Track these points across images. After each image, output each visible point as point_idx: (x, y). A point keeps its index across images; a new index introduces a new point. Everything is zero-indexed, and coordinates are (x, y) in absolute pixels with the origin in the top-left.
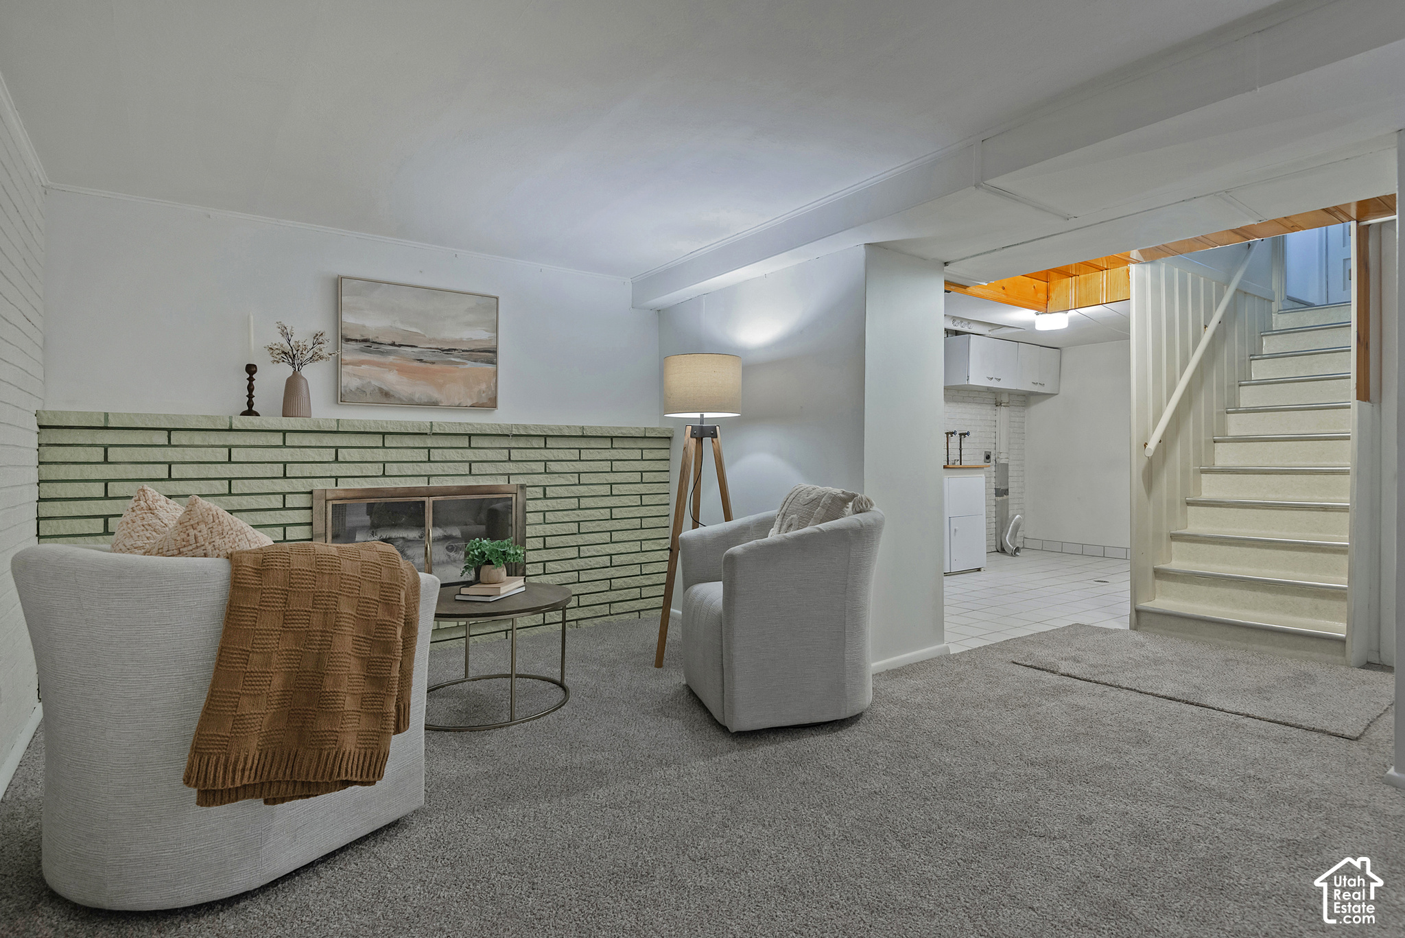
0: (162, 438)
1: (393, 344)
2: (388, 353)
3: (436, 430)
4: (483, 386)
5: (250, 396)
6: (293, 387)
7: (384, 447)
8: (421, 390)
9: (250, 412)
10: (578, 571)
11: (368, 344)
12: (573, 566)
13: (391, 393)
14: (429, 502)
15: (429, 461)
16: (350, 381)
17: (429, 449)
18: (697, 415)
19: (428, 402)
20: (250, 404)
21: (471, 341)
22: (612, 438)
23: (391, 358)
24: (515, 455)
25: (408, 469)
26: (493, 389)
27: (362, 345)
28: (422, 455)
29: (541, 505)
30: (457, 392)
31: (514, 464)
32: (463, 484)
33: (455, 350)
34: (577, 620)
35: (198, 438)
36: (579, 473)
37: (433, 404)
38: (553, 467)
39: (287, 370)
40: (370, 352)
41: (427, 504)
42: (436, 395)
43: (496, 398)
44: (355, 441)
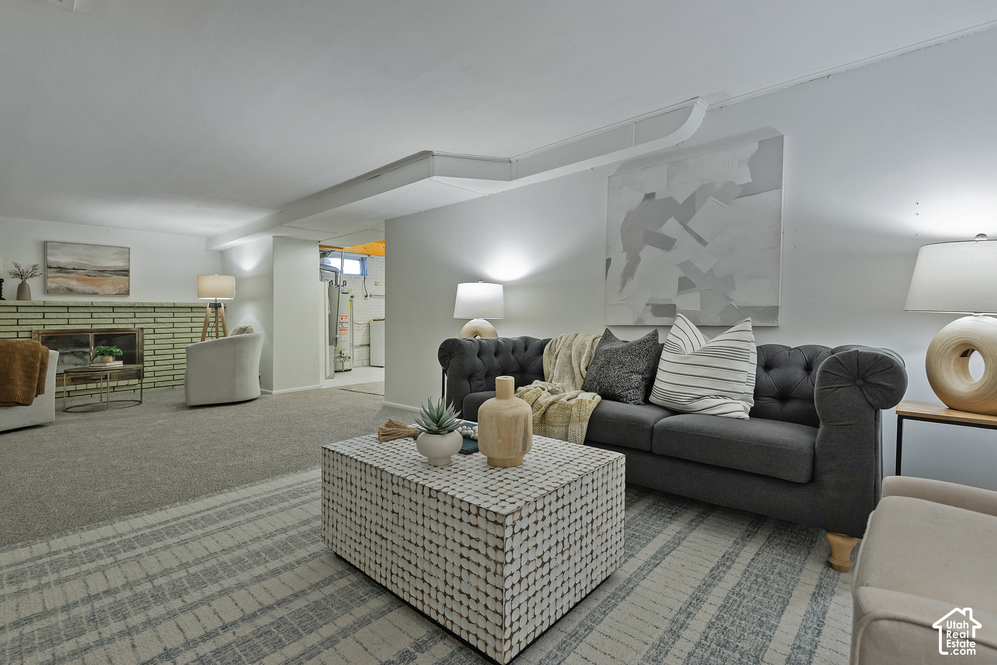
1: (74, 269)
2: (71, 273)
3: (94, 305)
4: (122, 286)
6: (22, 288)
7: (68, 313)
8: (88, 288)
10: (173, 365)
11: (61, 269)
12: (170, 363)
13: (73, 289)
14: (92, 335)
15: (92, 318)
16: (51, 285)
17: (92, 313)
18: (214, 299)
19: (91, 293)
21: (115, 267)
22: (192, 308)
23: (73, 275)
24: (137, 315)
25: (81, 322)
26: (128, 287)
27: (58, 270)
28: (89, 315)
29: (152, 336)
30: (108, 288)
31: (137, 319)
32: (110, 327)
33: (106, 271)
34: (173, 386)
36: (173, 323)
37: (95, 294)
38: (158, 320)
39: (19, 281)
40: (62, 273)
41: (90, 336)
42: (96, 290)
43: (129, 291)
44: (53, 310)
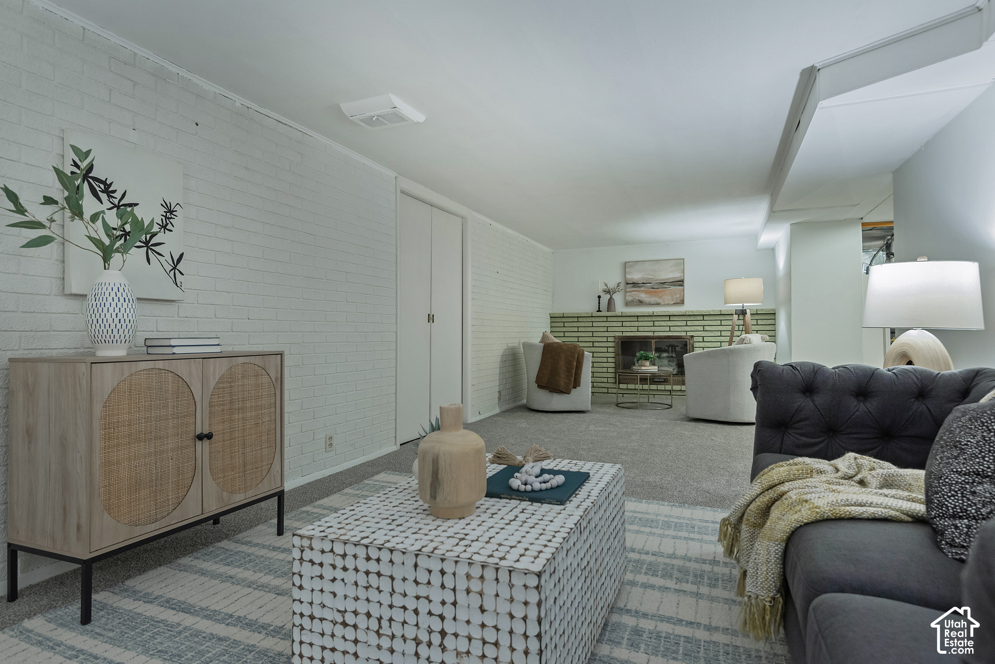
0: (576, 320)
1: (643, 283)
2: (642, 287)
3: (655, 314)
4: (678, 296)
5: (599, 306)
6: (610, 302)
7: (638, 321)
8: (653, 300)
9: (599, 311)
11: (635, 284)
13: (643, 301)
14: (653, 341)
15: (654, 326)
16: (629, 298)
17: (654, 321)
19: (655, 304)
20: (599, 308)
21: (673, 278)
23: (642, 289)
24: (689, 323)
25: (646, 329)
26: (682, 296)
27: (633, 285)
28: (651, 324)
29: (701, 344)
30: (667, 298)
31: (689, 327)
32: (667, 335)
33: (666, 282)
35: (584, 320)
36: (721, 331)
37: (658, 304)
38: (707, 328)
39: (608, 296)
40: (636, 287)
42: (659, 301)
43: (683, 300)
44: (628, 319)
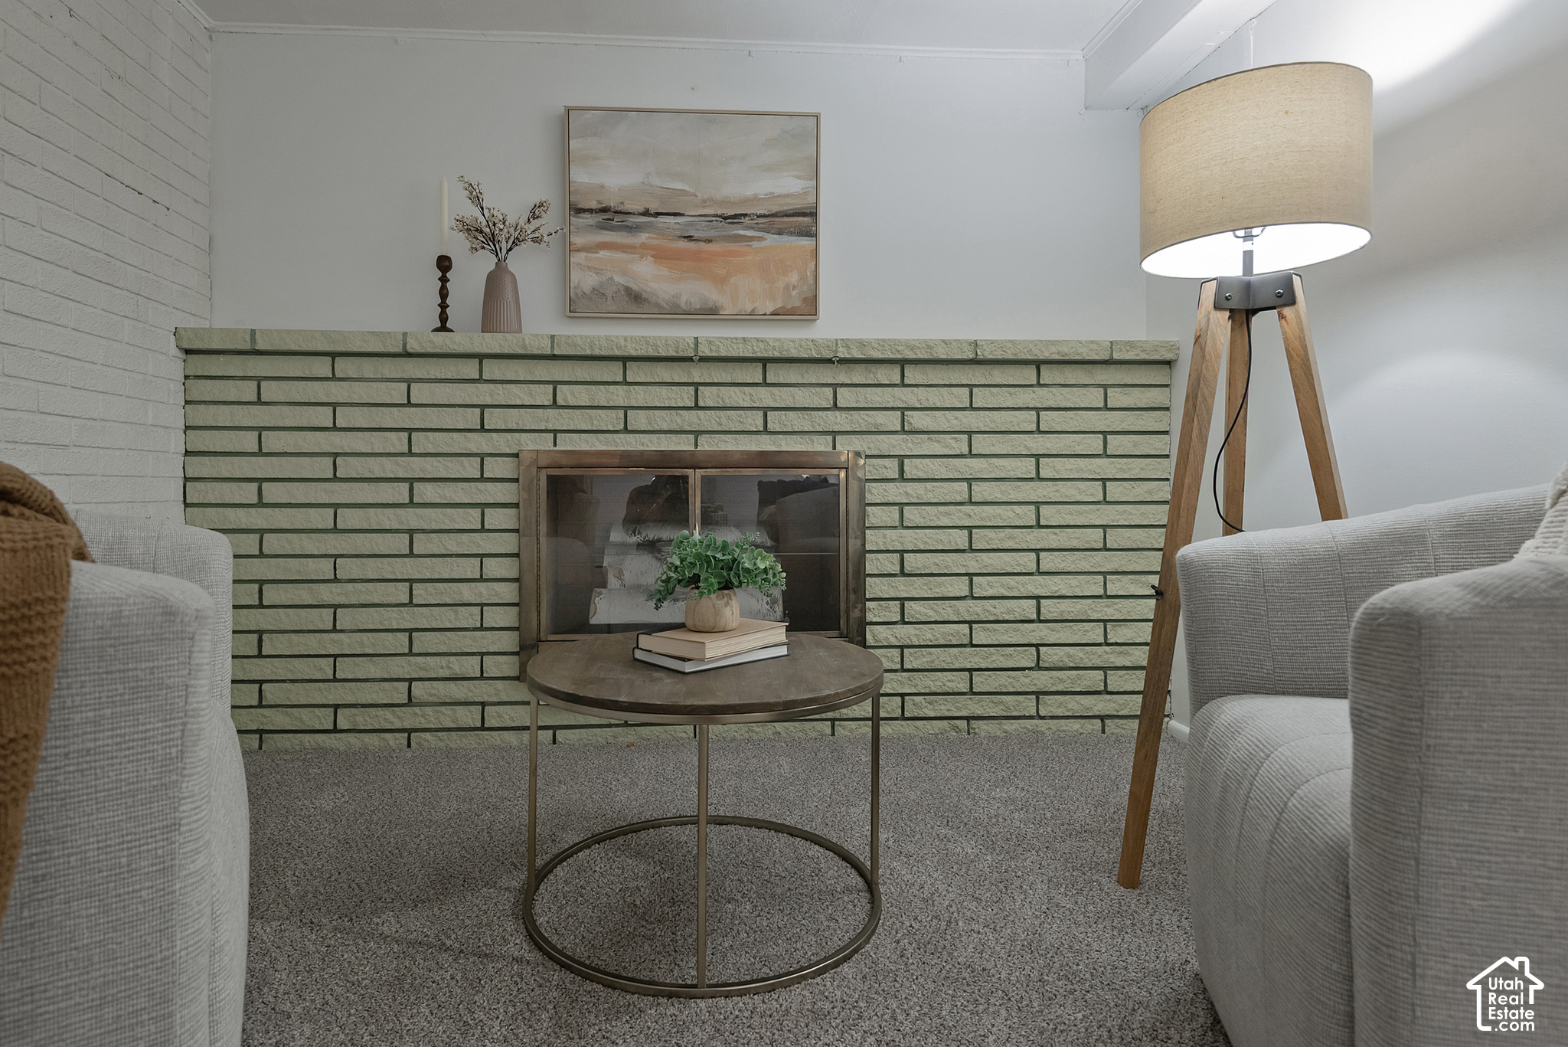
0: (322, 367)
1: (646, 213)
2: (639, 227)
3: (704, 351)
4: (794, 278)
5: (443, 306)
6: (496, 284)
7: (625, 383)
8: (692, 290)
9: (443, 328)
10: (970, 623)
11: (610, 216)
12: (958, 613)
13: (645, 295)
14: (695, 477)
15: (697, 407)
16: (585, 280)
17: (696, 385)
19: (701, 309)
20: (443, 318)
21: (772, 197)
22: (1038, 364)
23: (643, 237)
24: (846, 397)
25: (663, 420)
26: (811, 281)
27: (600, 218)
28: (686, 396)
29: (895, 492)
30: (749, 289)
31: (844, 414)
32: (754, 448)
33: (745, 215)
34: (968, 719)
35: (368, 367)
36: (970, 433)
37: (710, 313)
38: (917, 420)
39: (486, 262)
40: (612, 229)
41: (691, 481)
42: (715, 298)
43: (816, 297)
44: (582, 372)
